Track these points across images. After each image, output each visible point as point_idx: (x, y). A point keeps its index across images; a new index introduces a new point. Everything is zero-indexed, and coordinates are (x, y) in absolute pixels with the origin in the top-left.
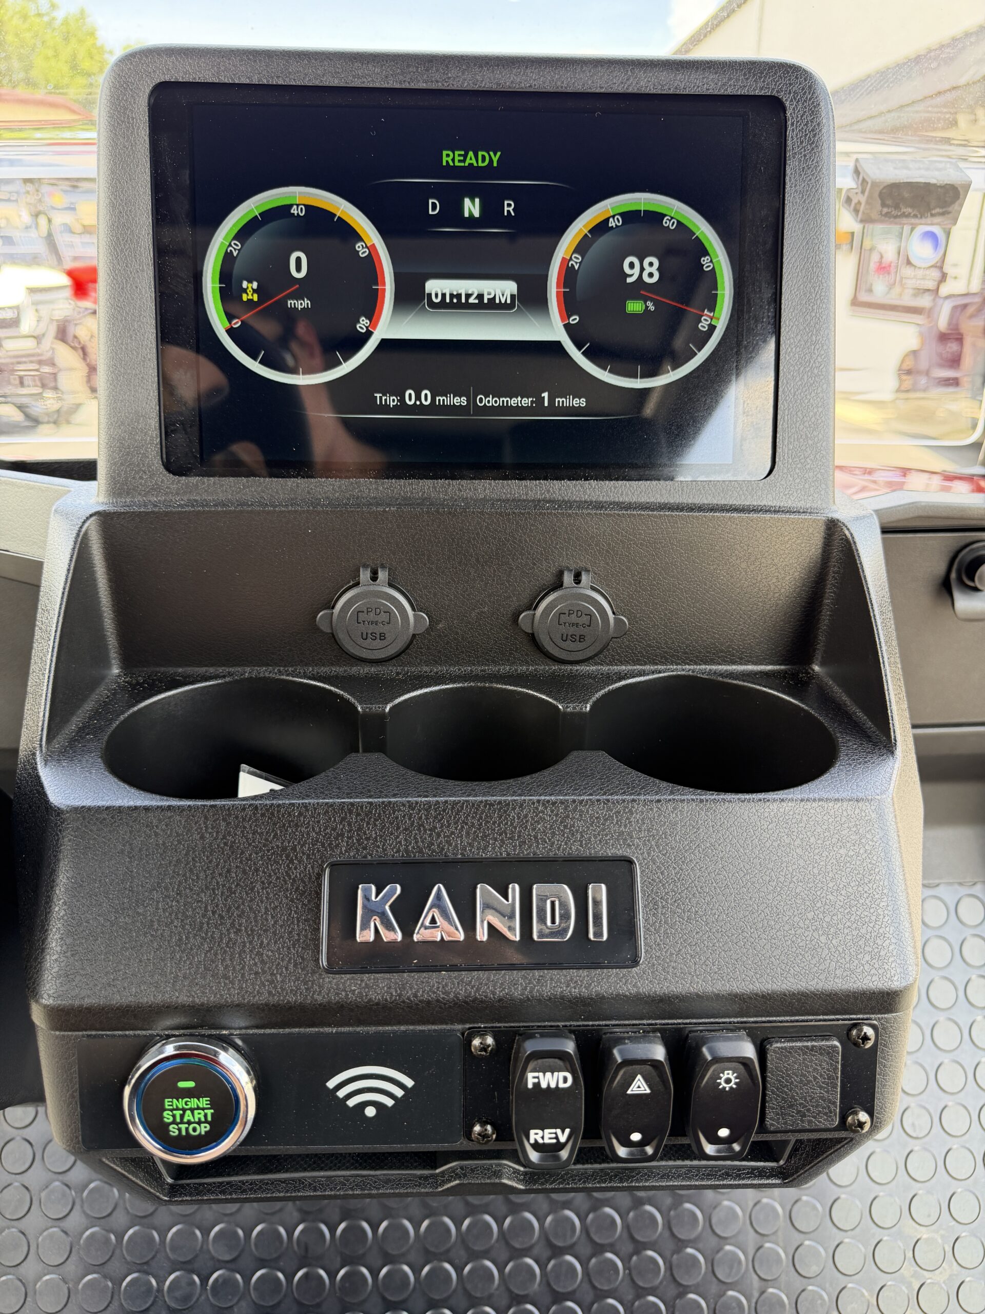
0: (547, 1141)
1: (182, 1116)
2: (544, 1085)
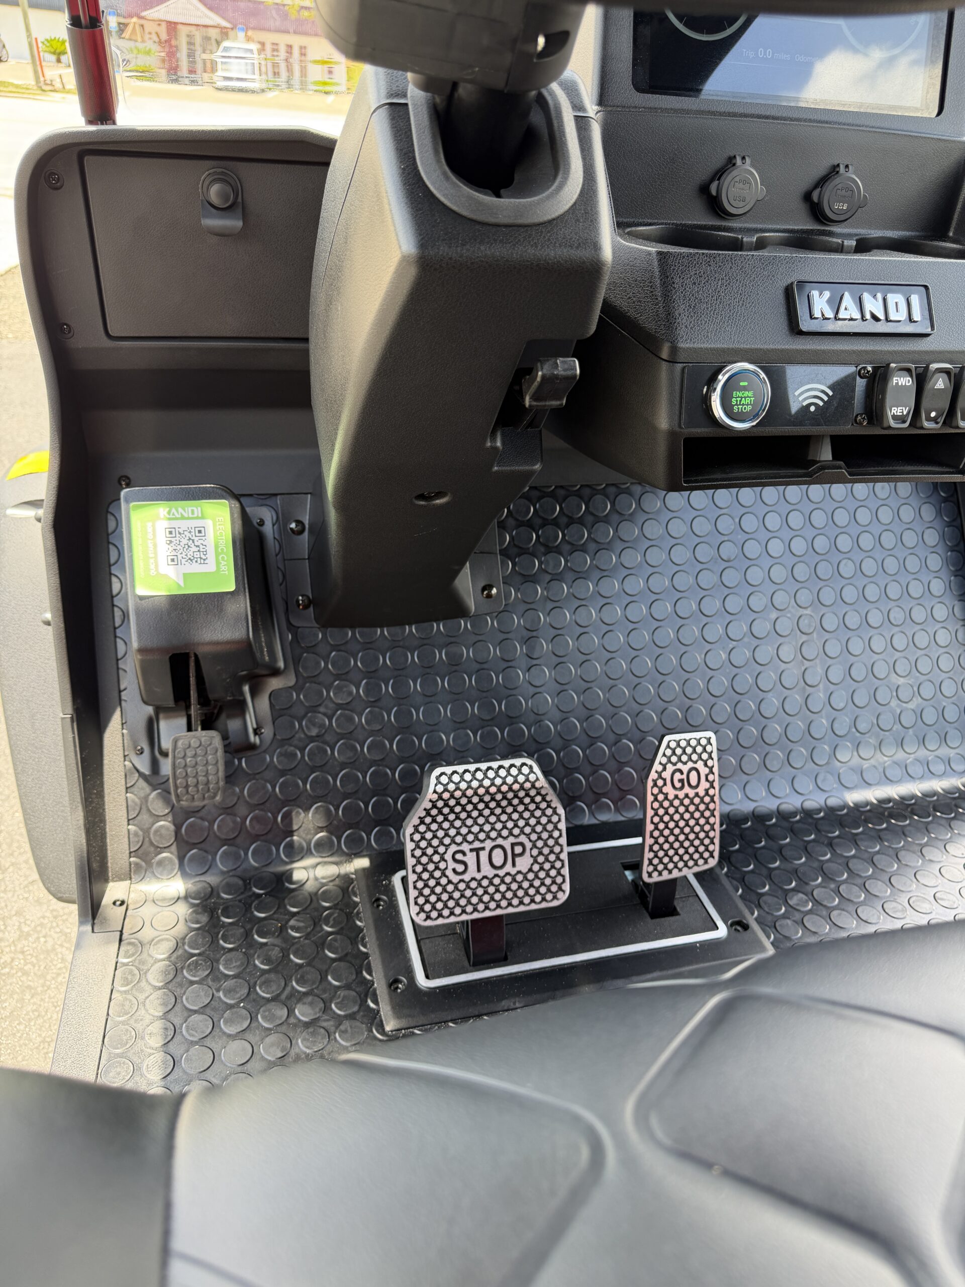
0: (898, 414)
1: (740, 401)
2: (900, 384)
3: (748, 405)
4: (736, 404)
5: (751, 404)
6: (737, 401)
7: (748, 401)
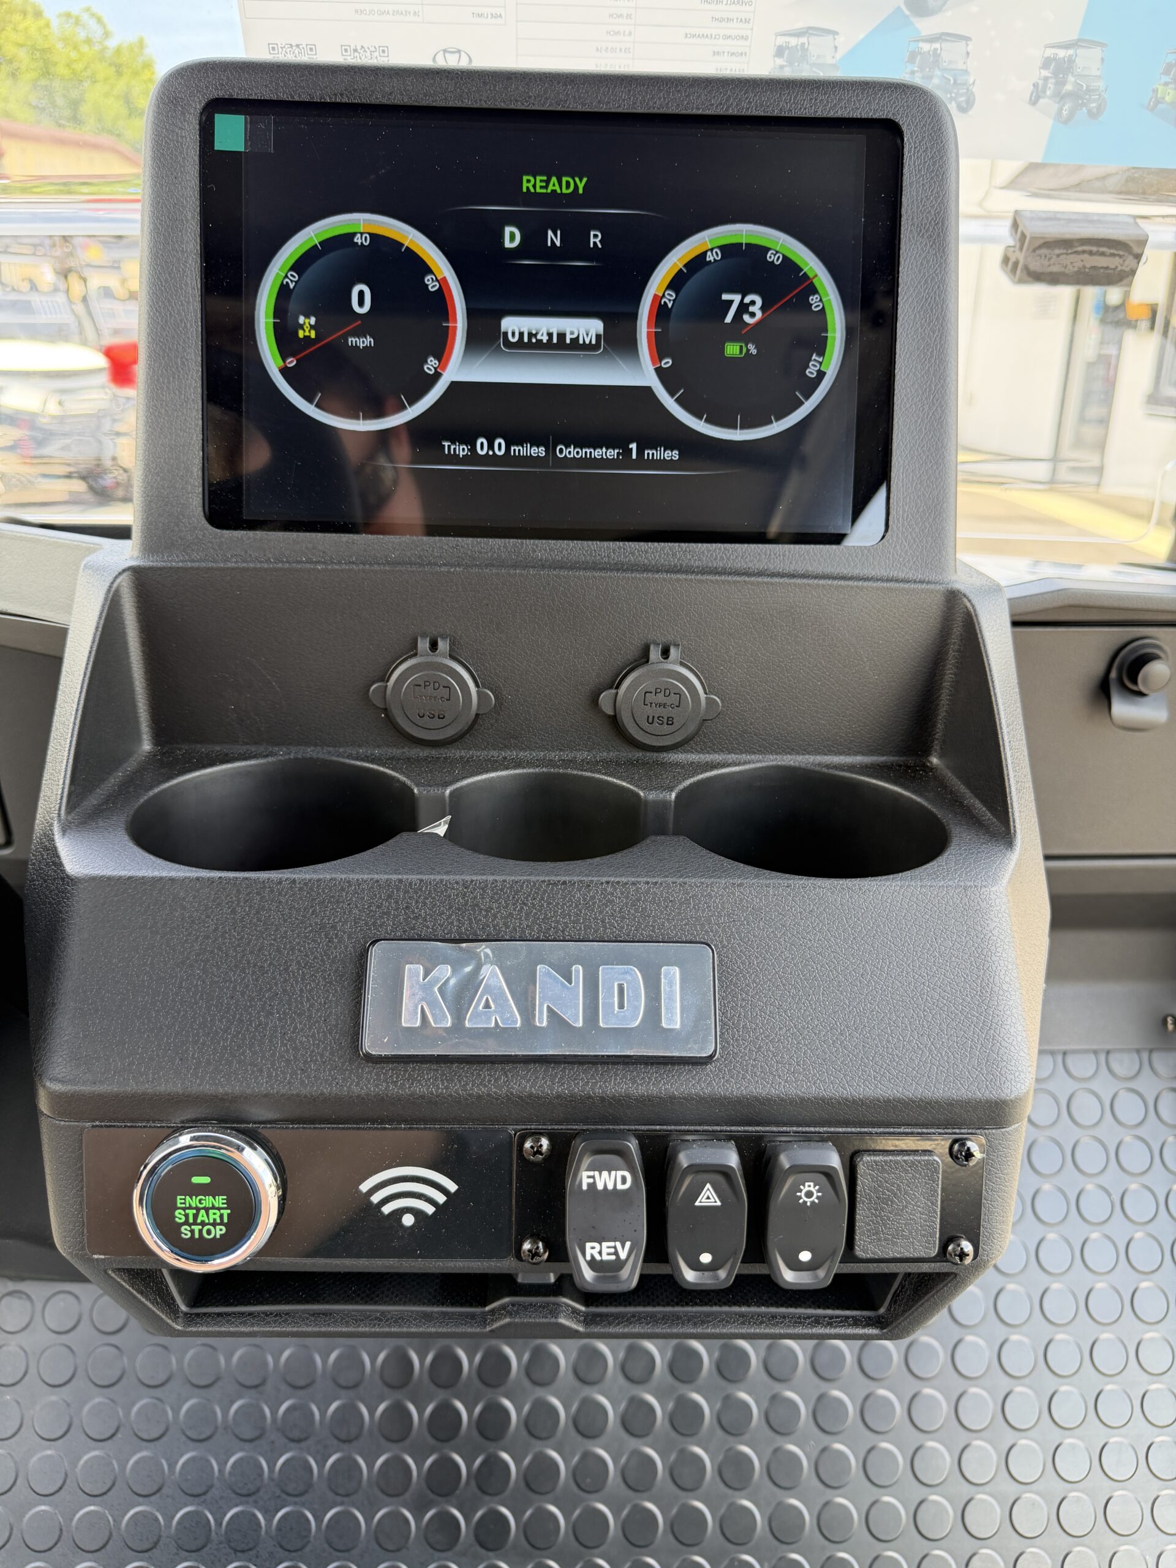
3: (214, 1224)
4: (186, 1223)
5: (222, 1223)
6: (186, 1216)
7: (214, 1215)
